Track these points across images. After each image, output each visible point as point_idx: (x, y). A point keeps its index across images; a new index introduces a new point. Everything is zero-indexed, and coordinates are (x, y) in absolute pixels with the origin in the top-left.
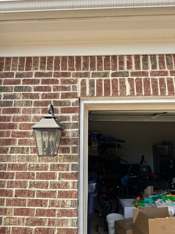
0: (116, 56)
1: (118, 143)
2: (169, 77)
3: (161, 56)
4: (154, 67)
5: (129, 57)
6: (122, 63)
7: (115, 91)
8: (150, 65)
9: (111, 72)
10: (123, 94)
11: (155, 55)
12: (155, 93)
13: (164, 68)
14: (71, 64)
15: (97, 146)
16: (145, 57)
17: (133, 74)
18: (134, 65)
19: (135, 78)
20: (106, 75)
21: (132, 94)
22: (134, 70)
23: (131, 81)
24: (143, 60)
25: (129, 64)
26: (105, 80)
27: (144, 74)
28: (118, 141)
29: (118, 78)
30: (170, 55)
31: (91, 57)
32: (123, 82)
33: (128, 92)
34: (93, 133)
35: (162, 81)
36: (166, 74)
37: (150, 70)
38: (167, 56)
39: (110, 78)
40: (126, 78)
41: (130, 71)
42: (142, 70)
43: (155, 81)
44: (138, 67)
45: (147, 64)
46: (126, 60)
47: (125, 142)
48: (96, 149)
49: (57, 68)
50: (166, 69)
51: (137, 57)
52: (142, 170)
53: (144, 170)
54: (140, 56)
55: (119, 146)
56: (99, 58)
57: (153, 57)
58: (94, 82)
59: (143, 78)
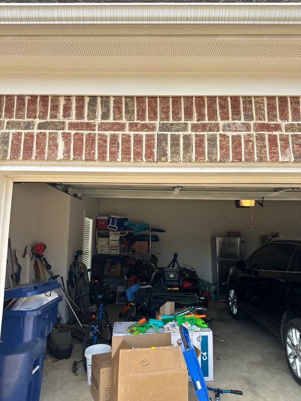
0: (47, 96)
1: (154, 233)
2: (127, 132)
3: (118, 99)
4: (105, 116)
5: (68, 98)
6: (55, 108)
7: (41, 153)
8: (99, 113)
9: (37, 121)
10: (52, 158)
11: (108, 97)
12: (102, 157)
13: (121, 118)
15: (118, 238)
16: (93, 98)
17: (73, 126)
18: (74, 112)
19: (73, 132)
20: (28, 126)
21: (67, 158)
22: (73, 119)
23: (66, 136)
24: (90, 104)
25: (67, 109)
26: (26, 135)
27: (89, 126)
28: (153, 230)
29: (47, 132)
30: (132, 98)
31: (7, 96)
32: (53, 139)
33: (60, 155)
34: (112, 216)
35: (114, 139)
36: (122, 127)
37: (98, 120)
38: (127, 99)
39: (36, 131)
40: (60, 132)
41: (67, 121)
42: (86, 120)
43: (103, 139)
44: (80, 115)
45: (94, 112)
46: (62, 102)
47: (164, 231)
50: (124, 121)
51: (80, 99)
52: (168, 276)
53: (172, 276)
54: (85, 98)
55: (156, 239)
56: (21, 98)
57: (105, 99)
58: (8, 137)
59: (86, 132)
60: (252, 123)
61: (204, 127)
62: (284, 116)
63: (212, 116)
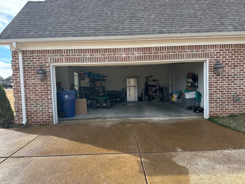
0: (60, 50)
1: (103, 78)
2: (77, 56)
3: (74, 50)
4: (72, 53)
5: (64, 50)
6: (62, 52)
7: (60, 61)
8: (71, 53)
9: (59, 55)
10: (63, 62)
12: (72, 62)
14: (46, 52)
15: (88, 80)
16: (69, 50)
17: (66, 55)
18: (66, 53)
19: (66, 57)
20: (57, 56)
21: (65, 62)
22: (66, 54)
23: (65, 58)
24: (69, 51)
25: (64, 52)
26: (57, 58)
27: (69, 55)
28: (102, 77)
29: (61, 57)
30: (77, 49)
31: (53, 50)
32: (63, 58)
33: (64, 62)
34: (85, 72)
35: (74, 58)
36: (75, 55)
37: (71, 54)
39: (59, 57)
40: (64, 57)
41: (65, 55)
42: (68, 54)
43: (72, 58)
44: (67, 53)
45: (70, 52)
46: (63, 51)
47: (107, 77)
48: (88, 82)
49: (42, 54)
51: (67, 50)
55: (104, 80)
56: (55, 50)
57: (72, 50)
58: (54, 58)
59: (69, 57)
60: (100, 54)
61: (91, 55)
62: (107, 53)
63: (93, 53)
